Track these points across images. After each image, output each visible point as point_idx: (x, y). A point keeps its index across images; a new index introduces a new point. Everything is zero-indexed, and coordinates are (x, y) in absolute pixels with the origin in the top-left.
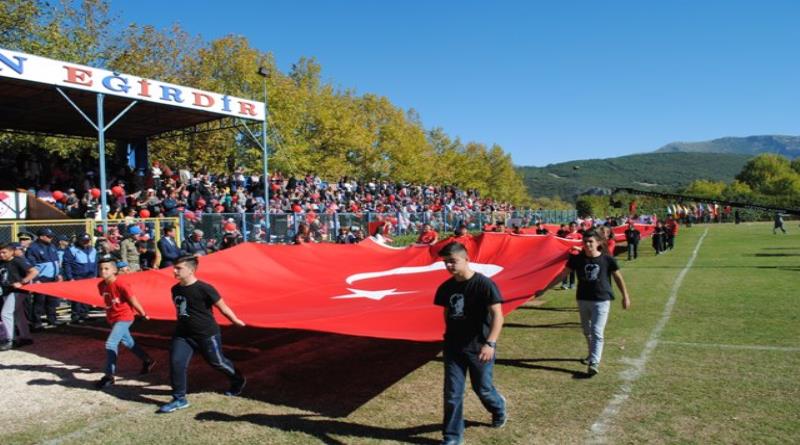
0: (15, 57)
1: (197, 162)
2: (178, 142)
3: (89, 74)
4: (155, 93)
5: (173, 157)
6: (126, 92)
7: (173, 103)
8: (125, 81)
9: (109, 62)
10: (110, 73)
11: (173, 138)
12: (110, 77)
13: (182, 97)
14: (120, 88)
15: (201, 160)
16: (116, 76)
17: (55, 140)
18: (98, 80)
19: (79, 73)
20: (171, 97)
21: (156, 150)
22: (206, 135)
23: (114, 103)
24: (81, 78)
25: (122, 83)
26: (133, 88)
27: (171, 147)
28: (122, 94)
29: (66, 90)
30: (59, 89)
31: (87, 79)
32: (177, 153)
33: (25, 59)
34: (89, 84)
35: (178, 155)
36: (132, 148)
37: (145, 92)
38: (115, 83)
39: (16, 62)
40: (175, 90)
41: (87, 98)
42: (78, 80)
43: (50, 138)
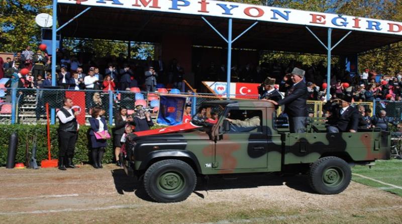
0: (285, 12)
1: (390, 69)
2: (378, 56)
3: (324, 17)
4: (364, 25)
5: (374, 66)
6: (345, 26)
7: (375, 31)
8: (345, 19)
9: (337, 10)
10: (337, 16)
11: (374, 54)
12: (336, 18)
13: (380, 27)
14: (342, 24)
15: (393, 67)
16: (340, 17)
17: (305, 57)
18: (329, 20)
19: (318, 17)
20: (374, 27)
21: (364, 62)
22: (397, 51)
23: (338, 33)
24: (320, 20)
25: (343, 21)
26: (350, 23)
27: (373, 59)
28: (343, 27)
29: (310, 27)
30: (307, 27)
31: (323, 20)
32: (377, 63)
33: (290, 12)
34: (324, 23)
35: (377, 64)
36: (348, 61)
37: (357, 25)
38: (339, 21)
39: (285, 14)
40: (376, 22)
41: (322, 32)
42: (318, 21)
43: (302, 56)
